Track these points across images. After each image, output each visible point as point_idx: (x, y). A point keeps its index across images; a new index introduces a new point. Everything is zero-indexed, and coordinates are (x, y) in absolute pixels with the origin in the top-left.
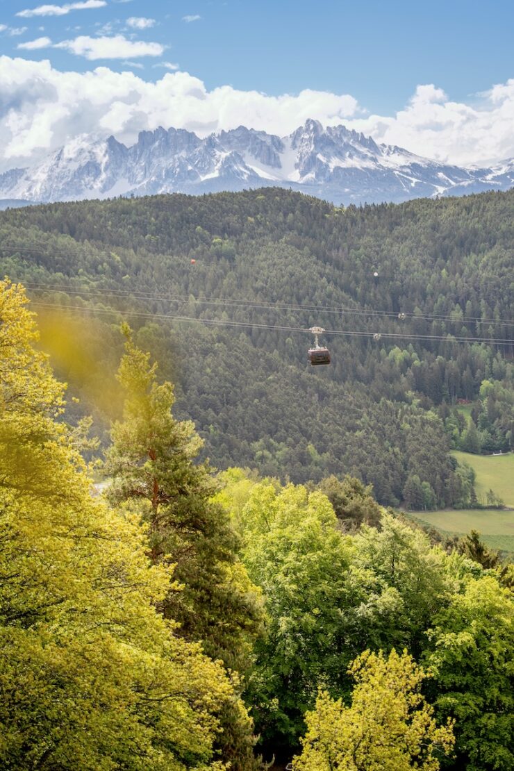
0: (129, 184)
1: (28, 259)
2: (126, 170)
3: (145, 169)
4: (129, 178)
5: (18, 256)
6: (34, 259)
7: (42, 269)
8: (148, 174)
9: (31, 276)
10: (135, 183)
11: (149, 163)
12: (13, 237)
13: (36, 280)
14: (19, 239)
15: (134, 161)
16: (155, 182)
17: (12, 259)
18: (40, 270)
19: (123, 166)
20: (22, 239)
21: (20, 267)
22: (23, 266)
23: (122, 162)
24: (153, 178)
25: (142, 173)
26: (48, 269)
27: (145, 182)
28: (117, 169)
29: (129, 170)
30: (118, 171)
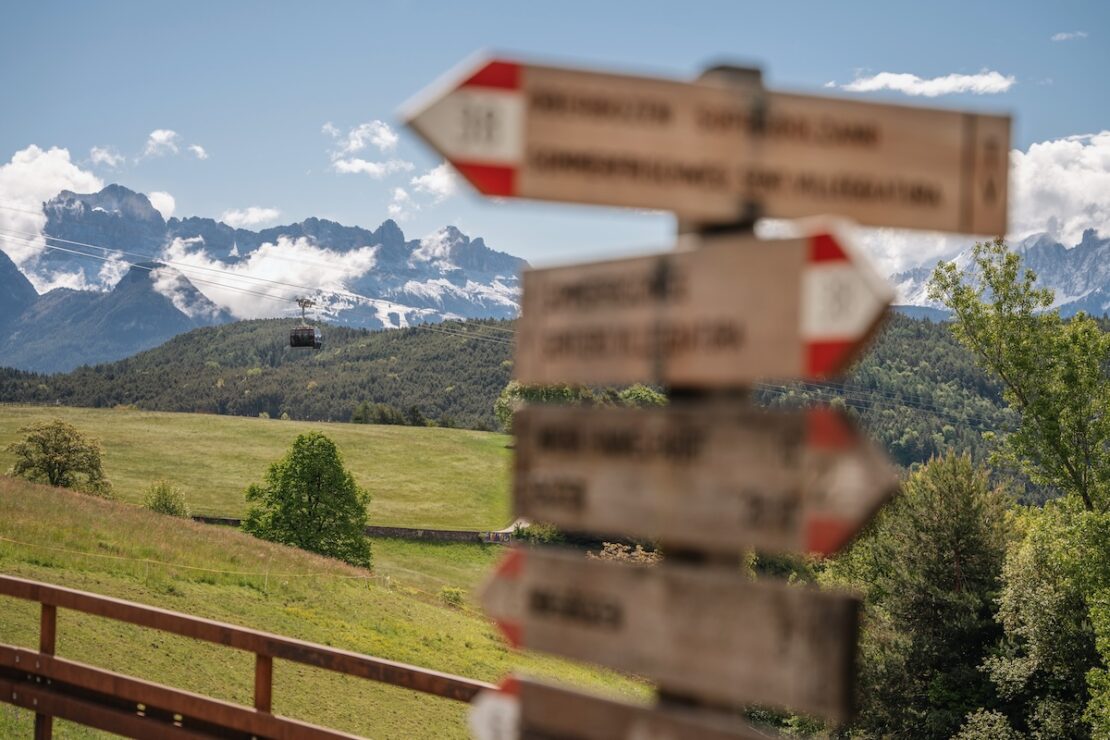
0: (1065, 296)
1: (969, 388)
2: (1063, 277)
3: (1087, 278)
4: (1065, 288)
5: (956, 383)
6: (977, 388)
7: (986, 403)
8: (1090, 284)
9: (972, 408)
10: (1073, 294)
11: (1094, 269)
12: (951, 359)
13: (978, 415)
14: (959, 362)
15: (1074, 266)
16: (1100, 294)
17: (950, 386)
18: (984, 403)
19: (1058, 272)
20: (963, 361)
21: (959, 398)
22: (963, 397)
23: (1057, 267)
24: (1098, 290)
25: (1083, 283)
26: (995, 402)
27: (1086, 293)
28: (1049, 275)
29: (1066, 277)
30: (1051, 278)
